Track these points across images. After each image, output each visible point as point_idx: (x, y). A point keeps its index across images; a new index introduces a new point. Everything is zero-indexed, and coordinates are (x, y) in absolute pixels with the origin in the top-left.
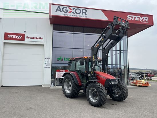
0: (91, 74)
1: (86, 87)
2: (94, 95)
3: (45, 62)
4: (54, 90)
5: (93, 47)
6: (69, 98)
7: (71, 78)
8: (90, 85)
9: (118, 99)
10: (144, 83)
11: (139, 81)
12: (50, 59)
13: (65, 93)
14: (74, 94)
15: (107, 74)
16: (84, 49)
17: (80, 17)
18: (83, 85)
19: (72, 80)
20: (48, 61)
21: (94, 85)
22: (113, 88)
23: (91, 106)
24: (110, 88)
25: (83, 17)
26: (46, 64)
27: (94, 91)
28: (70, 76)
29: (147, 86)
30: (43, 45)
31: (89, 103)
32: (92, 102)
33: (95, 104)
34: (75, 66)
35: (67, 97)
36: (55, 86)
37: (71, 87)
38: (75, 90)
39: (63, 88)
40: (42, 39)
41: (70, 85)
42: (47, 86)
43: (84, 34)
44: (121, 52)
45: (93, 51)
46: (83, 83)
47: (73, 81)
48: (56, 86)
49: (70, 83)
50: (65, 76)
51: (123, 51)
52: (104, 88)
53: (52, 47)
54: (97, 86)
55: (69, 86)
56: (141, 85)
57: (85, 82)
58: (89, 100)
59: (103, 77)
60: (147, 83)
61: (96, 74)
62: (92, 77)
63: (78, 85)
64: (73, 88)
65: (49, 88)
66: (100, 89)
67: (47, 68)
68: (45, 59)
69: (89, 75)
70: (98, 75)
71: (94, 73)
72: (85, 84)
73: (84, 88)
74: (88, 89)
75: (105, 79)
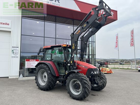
0: (70, 63)
1: (66, 78)
2: (76, 87)
3: (12, 51)
4: (24, 81)
5: (73, 34)
6: (44, 90)
7: (47, 68)
8: (71, 75)
9: (97, 89)
10: (109, 70)
11: (104, 69)
12: (18, 47)
13: (38, 85)
14: (51, 86)
15: (85, 63)
16: (56, 38)
17: (53, 5)
18: (60, 75)
19: (48, 70)
20: (16, 50)
21: (77, 75)
22: (95, 78)
23: (73, 100)
24: (93, 78)
25: (56, 5)
26: (13, 53)
27: (76, 83)
28: (45, 66)
29: (110, 73)
30: (10, 32)
31: (70, 96)
32: (73, 95)
33: (77, 97)
35: (42, 90)
36: (24, 77)
38: (52, 82)
39: (36, 79)
40: (8, 24)
42: (15, 77)
43: (56, 23)
44: (90, 42)
45: (73, 38)
46: (61, 73)
47: (49, 72)
48: (26, 76)
49: (46, 74)
50: (38, 66)
51: (91, 42)
52: (88, 79)
53: (21, 35)
54: (80, 77)
55: (44, 77)
56: (106, 72)
57: (63, 72)
58: (70, 93)
59: (84, 67)
60: (111, 70)
61: (76, 64)
62: (71, 67)
63: (55, 75)
64: (50, 79)
65: (17, 80)
66: (84, 80)
67: (14, 57)
68: (13, 47)
69: (69, 65)
70: (78, 65)
71: (74, 62)
72: (63, 75)
73: (62, 79)
74: (68, 81)
75: (86, 69)
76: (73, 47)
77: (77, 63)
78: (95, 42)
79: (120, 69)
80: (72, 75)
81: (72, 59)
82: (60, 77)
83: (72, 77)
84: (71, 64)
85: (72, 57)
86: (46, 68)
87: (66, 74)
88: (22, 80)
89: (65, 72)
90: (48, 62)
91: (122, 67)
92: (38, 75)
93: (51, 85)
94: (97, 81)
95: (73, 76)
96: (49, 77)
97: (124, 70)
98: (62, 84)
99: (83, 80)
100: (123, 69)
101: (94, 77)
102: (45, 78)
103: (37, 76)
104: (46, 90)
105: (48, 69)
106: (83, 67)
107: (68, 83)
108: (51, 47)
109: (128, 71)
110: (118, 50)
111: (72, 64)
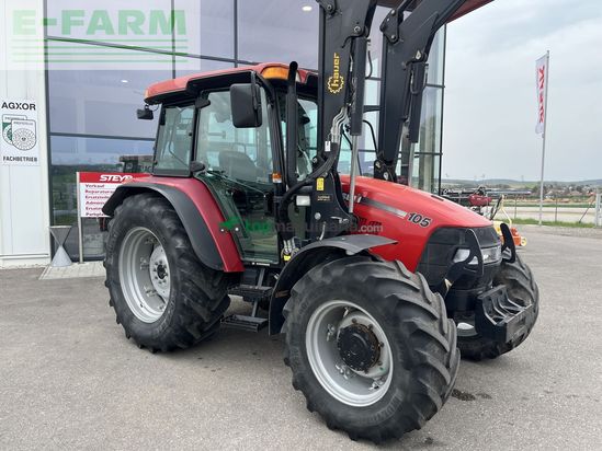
0: (313, 194)
1: (287, 285)
3: (5, 125)
6: (156, 351)
7: (168, 223)
8: (316, 274)
12: (32, 106)
13: (124, 317)
18: (249, 266)
19: (174, 233)
20: (25, 121)
22: (482, 295)
24: (463, 294)
26: (10, 135)
28: (156, 209)
34: (194, 135)
36: (75, 260)
37: (168, 279)
39: (112, 282)
41: (161, 270)
45: (334, 12)
46: (252, 253)
47: (179, 243)
48: (85, 260)
49: (160, 256)
50: (118, 210)
54: (385, 292)
55: (154, 274)
57: (267, 246)
58: (305, 383)
59: (402, 214)
61: (352, 198)
62: (318, 216)
63: (217, 268)
64: (184, 289)
65: (34, 276)
66: (412, 312)
67: (18, 159)
68: (4, 105)
69: (303, 201)
70: (366, 200)
71: (338, 187)
72: (265, 262)
73: (259, 287)
74: (298, 307)
75: (424, 227)
76: (335, 84)
77: (358, 191)
78: (443, 87)
79: (544, 223)
80: (326, 272)
81: (326, 166)
82: (250, 275)
83: (323, 285)
84: (320, 198)
85: (328, 148)
86: (158, 219)
87: (287, 258)
88: (59, 277)
89: (281, 247)
90: (171, 183)
91: (551, 218)
92: (117, 258)
93: (196, 324)
94: (492, 312)
95: (335, 280)
96: (178, 275)
97: (563, 229)
98: (261, 320)
99: (404, 311)
100: (557, 223)
101: (476, 285)
102: (162, 277)
103: (117, 264)
104: (164, 348)
105: (174, 228)
106: (395, 216)
107: (293, 324)
108: (190, 83)
109: (586, 236)
110: (544, 136)
111: (325, 198)
